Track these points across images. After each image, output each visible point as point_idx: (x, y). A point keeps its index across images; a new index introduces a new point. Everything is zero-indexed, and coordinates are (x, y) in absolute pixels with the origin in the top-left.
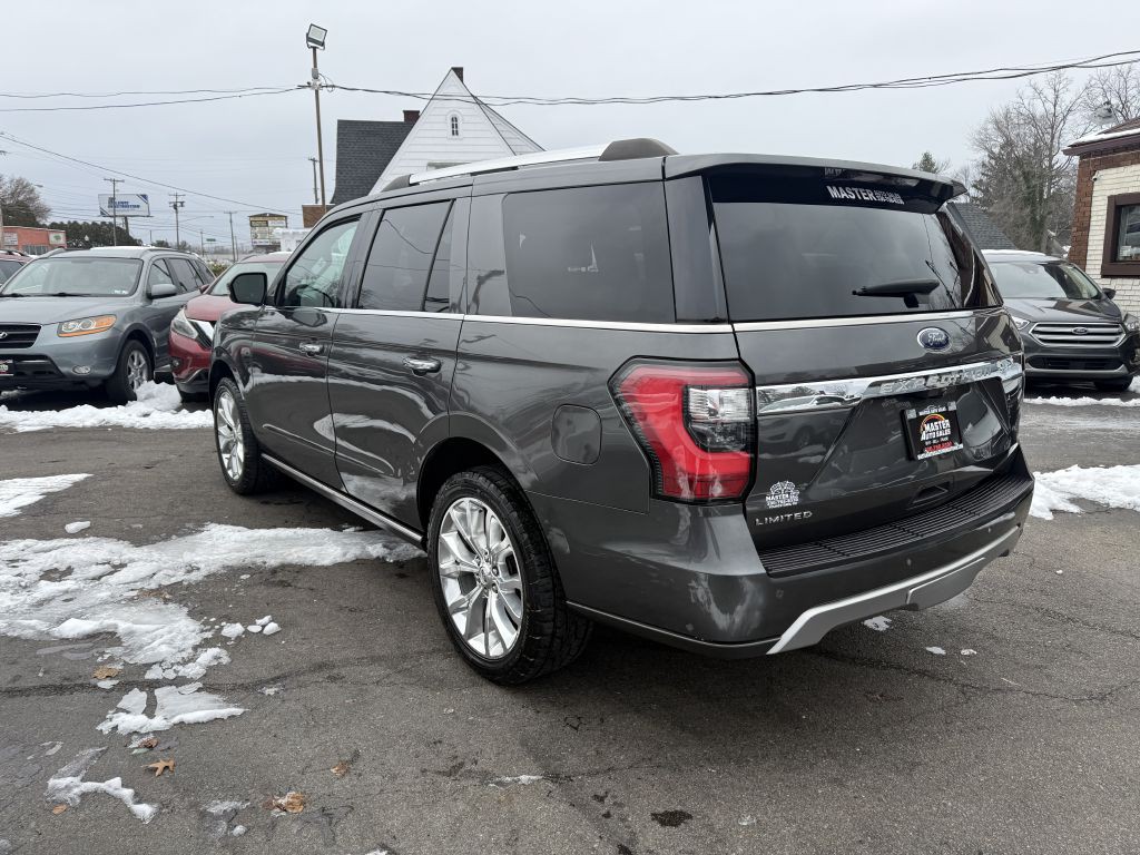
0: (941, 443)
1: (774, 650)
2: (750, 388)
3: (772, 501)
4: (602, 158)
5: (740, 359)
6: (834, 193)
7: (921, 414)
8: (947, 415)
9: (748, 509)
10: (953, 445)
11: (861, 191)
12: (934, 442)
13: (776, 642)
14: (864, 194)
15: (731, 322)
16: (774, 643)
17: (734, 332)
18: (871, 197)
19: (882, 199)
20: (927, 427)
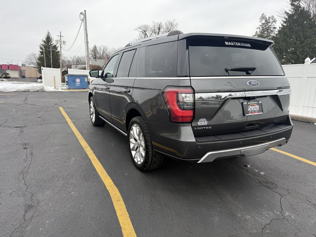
0: (255, 112)
1: (199, 162)
2: (193, 93)
3: (199, 123)
4: (167, 36)
5: (191, 86)
6: (227, 43)
7: (248, 103)
8: (258, 104)
9: (193, 125)
10: (259, 112)
11: (236, 43)
12: (253, 111)
13: (200, 160)
14: (237, 44)
15: (190, 77)
16: (199, 160)
17: (190, 79)
18: (239, 44)
19: (243, 45)
20: (251, 107)
